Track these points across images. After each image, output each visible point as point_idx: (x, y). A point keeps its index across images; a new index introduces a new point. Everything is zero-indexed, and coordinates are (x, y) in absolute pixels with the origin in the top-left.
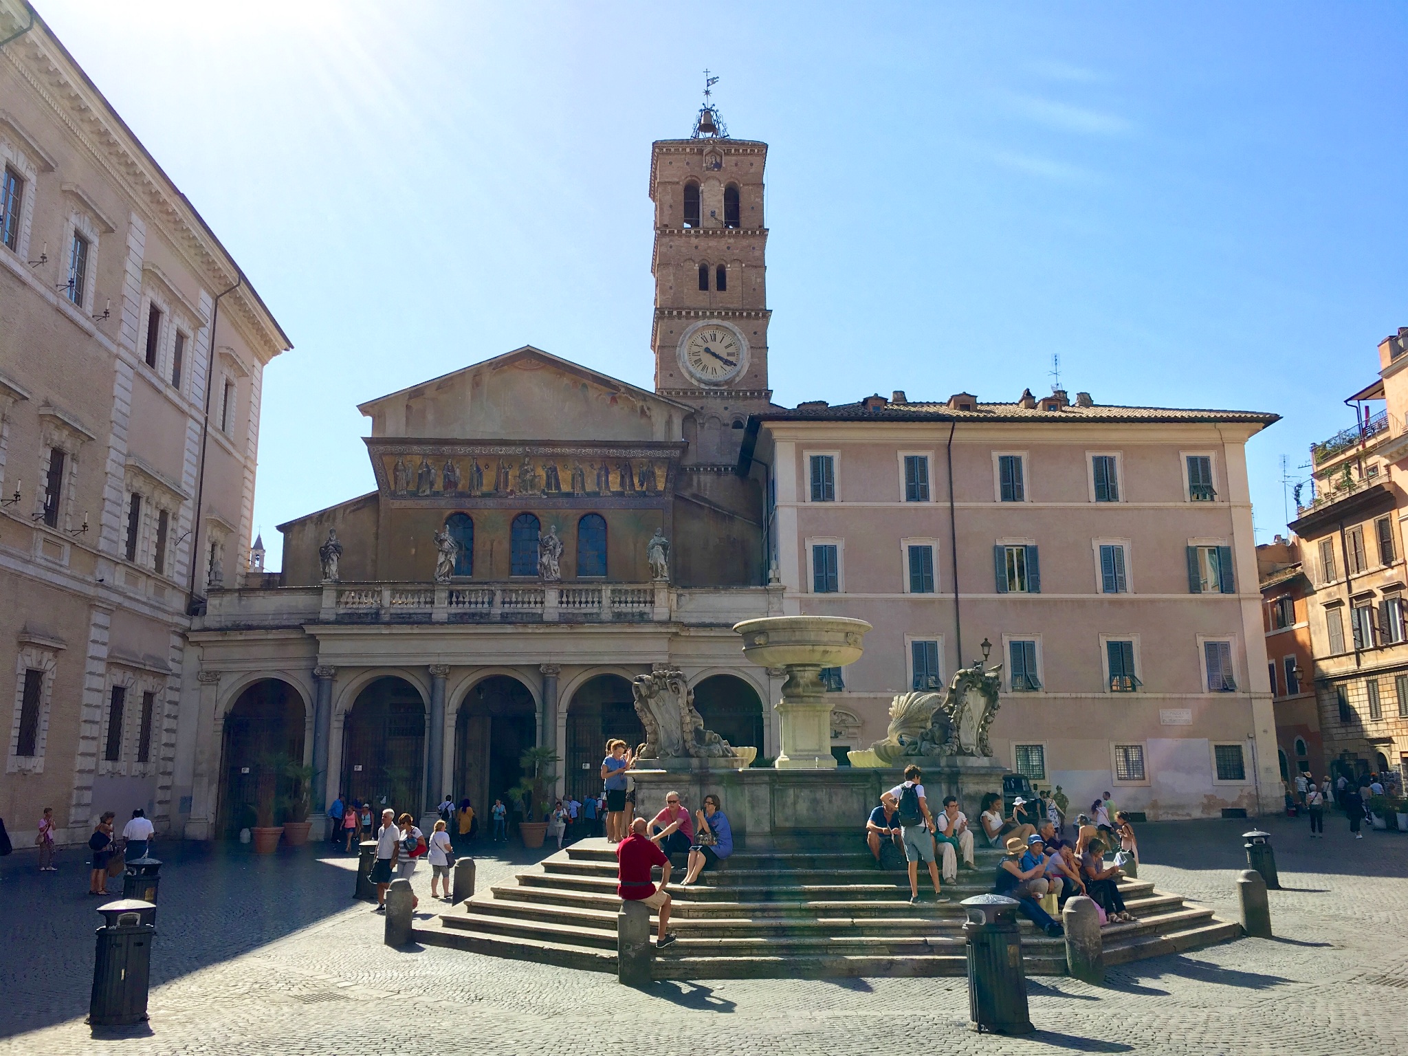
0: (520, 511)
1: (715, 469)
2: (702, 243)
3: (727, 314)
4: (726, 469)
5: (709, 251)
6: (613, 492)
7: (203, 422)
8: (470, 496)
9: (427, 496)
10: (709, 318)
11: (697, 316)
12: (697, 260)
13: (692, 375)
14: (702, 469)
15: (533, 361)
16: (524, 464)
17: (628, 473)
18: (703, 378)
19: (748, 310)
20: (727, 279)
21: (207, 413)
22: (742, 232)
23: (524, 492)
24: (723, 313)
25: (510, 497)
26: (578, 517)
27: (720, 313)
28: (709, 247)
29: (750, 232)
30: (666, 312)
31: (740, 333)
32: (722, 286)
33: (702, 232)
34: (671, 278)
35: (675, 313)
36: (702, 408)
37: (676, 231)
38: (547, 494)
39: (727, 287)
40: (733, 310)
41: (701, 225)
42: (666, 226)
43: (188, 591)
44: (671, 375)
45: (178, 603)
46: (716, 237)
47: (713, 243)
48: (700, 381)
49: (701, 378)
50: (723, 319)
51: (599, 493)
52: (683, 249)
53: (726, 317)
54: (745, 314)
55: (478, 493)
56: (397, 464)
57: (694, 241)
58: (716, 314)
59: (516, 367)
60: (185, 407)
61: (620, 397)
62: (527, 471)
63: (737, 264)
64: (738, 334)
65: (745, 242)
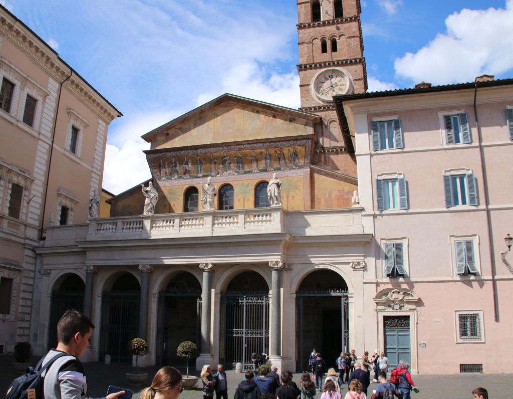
0: (223, 183)
1: (335, 150)
2: (323, 29)
3: (338, 63)
4: (341, 150)
5: (326, 33)
6: (274, 168)
7: (50, 143)
8: (197, 177)
9: (175, 179)
10: (328, 67)
11: (321, 67)
12: (320, 38)
13: (319, 99)
14: (326, 151)
15: (230, 102)
16: (224, 157)
17: (282, 156)
18: (325, 99)
19: (350, 59)
20: (338, 46)
21: (53, 139)
22: (344, 20)
23: (225, 173)
24: (336, 63)
25: (218, 176)
26: (255, 184)
27: (334, 63)
28: (326, 31)
29: (349, 19)
30: (303, 66)
31: (347, 73)
32: (334, 49)
33: (321, 23)
34: (306, 49)
35: (308, 66)
36: (326, 116)
37: (307, 25)
38: (237, 172)
39: (338, 50)
40: (341, 60)
41: (322, 20)
42: (302, 24)
43: (41, 228)
44: (307, 100)
45: (33, 234)
46: (330, 25)
47: (328, 28)
48: (323, 101)
49: (324, 100)
50: (336, 66)
51: (266, 170)
52: (312, 34)
53: (338, 65)
54: (349, 62)
55: (201, 175)
56: (160, 164)
57: (318, 29)
58: (332, 64)
59: (222, 106)
60: (36, 134)
61: (278, 115)
62: (226, 160)
63: (342, 37)
64: (345, 73)
65: (346, 25)
